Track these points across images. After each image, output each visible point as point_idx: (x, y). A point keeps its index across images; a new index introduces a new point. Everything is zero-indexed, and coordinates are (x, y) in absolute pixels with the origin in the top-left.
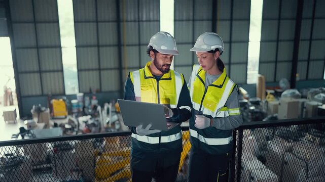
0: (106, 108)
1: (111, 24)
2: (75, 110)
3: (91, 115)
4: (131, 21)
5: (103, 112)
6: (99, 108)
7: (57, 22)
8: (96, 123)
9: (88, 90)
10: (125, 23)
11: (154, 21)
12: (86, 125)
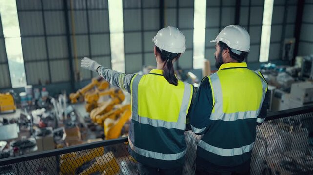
0: (60, 99)
1: (58, 12)
2: (24, 104)
3: (45, 108)
4: (79, 10)
5: (58, 105)
6: (53, 100)
8: (52, 116)
9: (37, 82)
10: (73, 12)
11: (102, 9)
12: (41, 119)
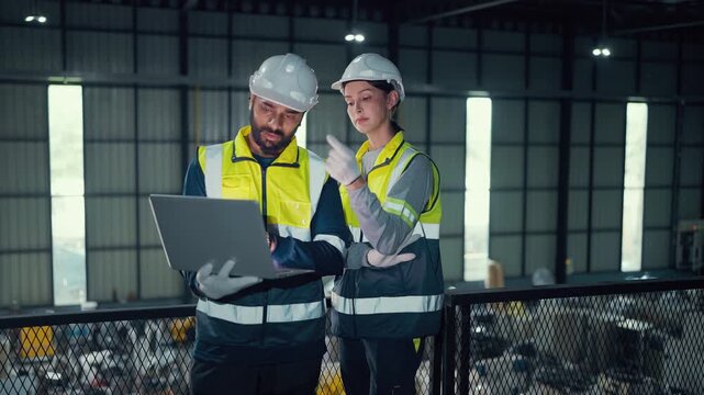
0: (148, 332)
3: (112, 349)
7: (46, 139)
12: (98, 373)
